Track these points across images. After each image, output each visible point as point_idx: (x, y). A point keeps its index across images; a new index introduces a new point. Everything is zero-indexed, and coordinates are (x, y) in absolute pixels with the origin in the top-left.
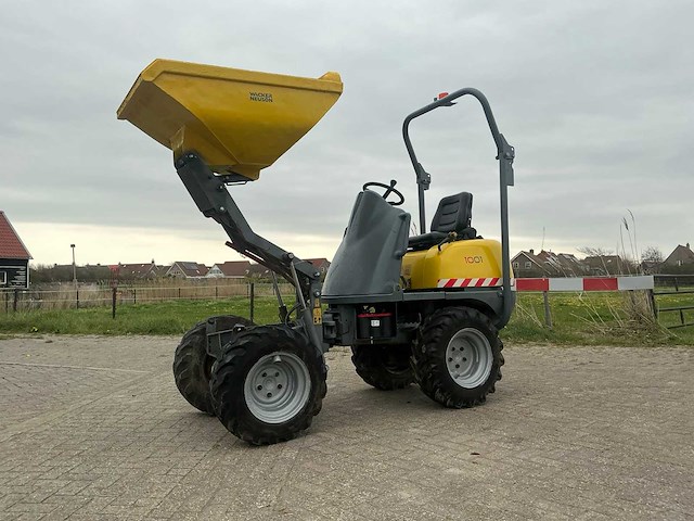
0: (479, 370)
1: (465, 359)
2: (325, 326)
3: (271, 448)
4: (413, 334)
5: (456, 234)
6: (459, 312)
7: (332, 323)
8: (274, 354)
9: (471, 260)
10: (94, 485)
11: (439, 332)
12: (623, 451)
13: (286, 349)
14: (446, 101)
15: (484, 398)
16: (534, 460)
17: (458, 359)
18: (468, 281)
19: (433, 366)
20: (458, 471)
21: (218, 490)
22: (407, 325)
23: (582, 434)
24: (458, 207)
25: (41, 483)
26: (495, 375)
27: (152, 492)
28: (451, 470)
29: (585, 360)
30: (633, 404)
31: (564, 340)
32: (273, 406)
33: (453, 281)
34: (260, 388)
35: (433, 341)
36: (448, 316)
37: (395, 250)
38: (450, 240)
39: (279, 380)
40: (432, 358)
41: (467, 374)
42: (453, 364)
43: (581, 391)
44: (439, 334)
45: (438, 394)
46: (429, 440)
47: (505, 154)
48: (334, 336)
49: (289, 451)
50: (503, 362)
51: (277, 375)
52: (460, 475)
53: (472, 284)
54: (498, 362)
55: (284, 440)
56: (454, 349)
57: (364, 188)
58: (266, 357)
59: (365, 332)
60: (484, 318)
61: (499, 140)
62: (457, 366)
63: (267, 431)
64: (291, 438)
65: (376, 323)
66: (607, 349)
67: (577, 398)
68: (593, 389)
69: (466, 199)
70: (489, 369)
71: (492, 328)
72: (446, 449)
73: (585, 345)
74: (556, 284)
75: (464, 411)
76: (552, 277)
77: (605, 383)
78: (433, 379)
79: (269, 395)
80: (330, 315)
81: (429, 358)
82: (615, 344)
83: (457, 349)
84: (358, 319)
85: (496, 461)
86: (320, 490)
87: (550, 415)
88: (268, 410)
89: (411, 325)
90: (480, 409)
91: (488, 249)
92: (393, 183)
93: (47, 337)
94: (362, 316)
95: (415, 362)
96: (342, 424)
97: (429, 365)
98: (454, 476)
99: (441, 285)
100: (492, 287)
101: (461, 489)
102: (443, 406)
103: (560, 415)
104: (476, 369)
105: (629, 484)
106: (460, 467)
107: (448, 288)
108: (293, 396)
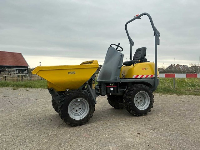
0: (146, 104)
1: (141, 101)
2: (96, 89)
3: (76, 128)
4: (124, 92)
5: (139, 61)
6: (139, 86)
7: (99, 88)
8: (78, 98)
9: (144, 69)
10: (18, 138)
11: (132, 92)
12: (189, 134)
13: (82, 97)
14: (138, 17)
15: (147, 113)
16: (157, 137)
17: (139, 101)
18: (143, 76)
19: (130, 103)
20: (131, 140)
21: (54, 142)
22: (122, 90)
23: (177, 127)
24: (142, 52)
25: (4, 137)
26: (151, 106)
27: (34, 142)
28: (129, 139)
29: (184, 100)
30: (196, 117)
31: (179, 93)
32: (77, 114)
33: (138, 76)
34: (74, 109)
35: (130, 95)
36: (136, 87)
37: (119, 66)
38: (138, 62)
39: (80, 106)
40: (130, 100)
41: (141, 106)
42: (137, 102)
43: (180, 111)
44: (132, 93)
45: (131, 112)
46: (125, 127)
47: (157, 35)
48: (99, 93)
49: (80, 129)
50: (154, 102)
51: (79, 105)
52: (131, 141)
53: (144, 77)
54: (152, 102)
55: (80, 125)
56: (137, 97)
57: (111, 46)
58: (75, 99)
59: (108, 92)
60: (148, 88)
61: (155, 29)
62: (139, 103)
63: (75, 122)
64: (83, 125)
65: (112, 89)
66: (193, 96)
67: (178, 114)
68: (184, 110)
69: (144, 49)
70: (149, 104)
71: (150, 91)
72: (130, 131)
73: (186, 95)
74: (178, 76)
75: (139, 117)
76: (177, 73)
77: (189, 109)
78: (129, 107)
79: (77, 111)
80: (98, 86)
81: (129, 100)
82: (195, 95)
83: (139, 97)
84: (106, 88)
85: (145, 136)
86: (85, 144)
87: (167, 120)
88: (76, 115)
89: (123, 90)
90: (145, 117)
91: (150, 65)
92: (119, 44)
93: (28, 89)
94: (107, 87)
95: (124, 101)
96: (100, 120)
97: (128, 103)
98: (129, 141)
99: (134, 77)
100: (151, 78)
101: (130, 146)
102: (133, 115)
103: (171, 120)
104: (145, 104)
105: (188, 148)
106: (132, 138)
107: (136, 78)
108: (84, 112)
